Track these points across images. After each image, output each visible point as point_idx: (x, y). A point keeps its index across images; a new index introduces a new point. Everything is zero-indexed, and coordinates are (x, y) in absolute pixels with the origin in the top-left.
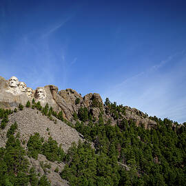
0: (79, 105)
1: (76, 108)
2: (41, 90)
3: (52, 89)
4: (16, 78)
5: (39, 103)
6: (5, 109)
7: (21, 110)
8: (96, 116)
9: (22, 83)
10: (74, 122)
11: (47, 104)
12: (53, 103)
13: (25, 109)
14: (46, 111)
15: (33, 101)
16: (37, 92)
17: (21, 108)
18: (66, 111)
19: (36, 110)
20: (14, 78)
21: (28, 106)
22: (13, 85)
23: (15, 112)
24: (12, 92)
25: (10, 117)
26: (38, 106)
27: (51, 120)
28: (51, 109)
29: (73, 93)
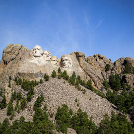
0: (109, 72)
1: (107, 76)
3: (78, 56)
5: (65, 72)
6: (31, 80)
7: (47, 80)
8: (130, 84)
9: (46, 52)
10: (105, 92)
11: (74, 73)
12: (80, 72)
13: (51, 80)
14: (74, 81)
15: (59, 70)
16: (62, 60)
17: (46, 78)
18: (95, 79)
19: (62, 80)
20: (37, 47)
21: (54, 76)
22: (37, 54)
23: (41, 82)
25: (36, 89)
26: (64, 76)
28: (79, 77)
29: (102, 58)
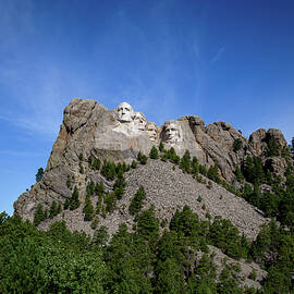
0: (241, 152)
1: (239, 156)
2: (173, 125)
4: (129, 106)
5: (172, 150)
6: (116, 163)
7: (143, 163)
8: (280, 173)
9: (138, 115)
11: (187, 152)
12: (196, 151)
13: (150, 162)
14: (187, 164)
15: (161, 147)
17: (142, 160)
18: (223, 164)
19: (169, 164)
21: (153, 155)
23: (133, 167)
24: (124, 132)
25: (127, 177)
26: (170, 156)
27: (199, 181)
28: (195, 160)
29: (228, 129)
